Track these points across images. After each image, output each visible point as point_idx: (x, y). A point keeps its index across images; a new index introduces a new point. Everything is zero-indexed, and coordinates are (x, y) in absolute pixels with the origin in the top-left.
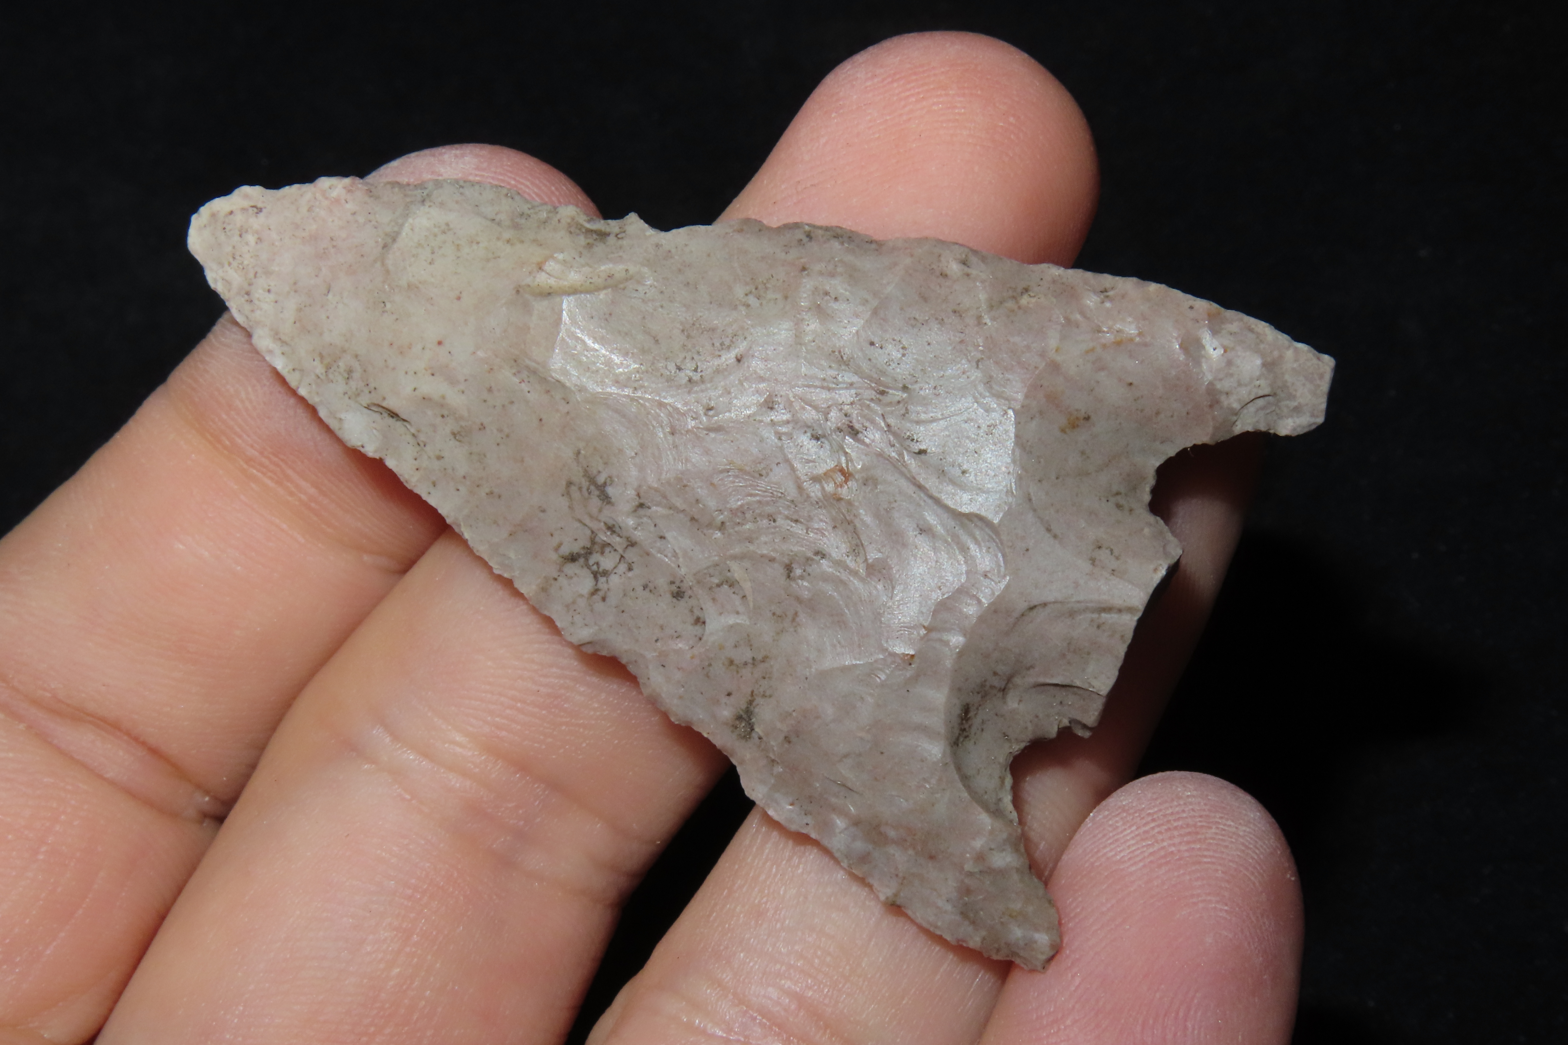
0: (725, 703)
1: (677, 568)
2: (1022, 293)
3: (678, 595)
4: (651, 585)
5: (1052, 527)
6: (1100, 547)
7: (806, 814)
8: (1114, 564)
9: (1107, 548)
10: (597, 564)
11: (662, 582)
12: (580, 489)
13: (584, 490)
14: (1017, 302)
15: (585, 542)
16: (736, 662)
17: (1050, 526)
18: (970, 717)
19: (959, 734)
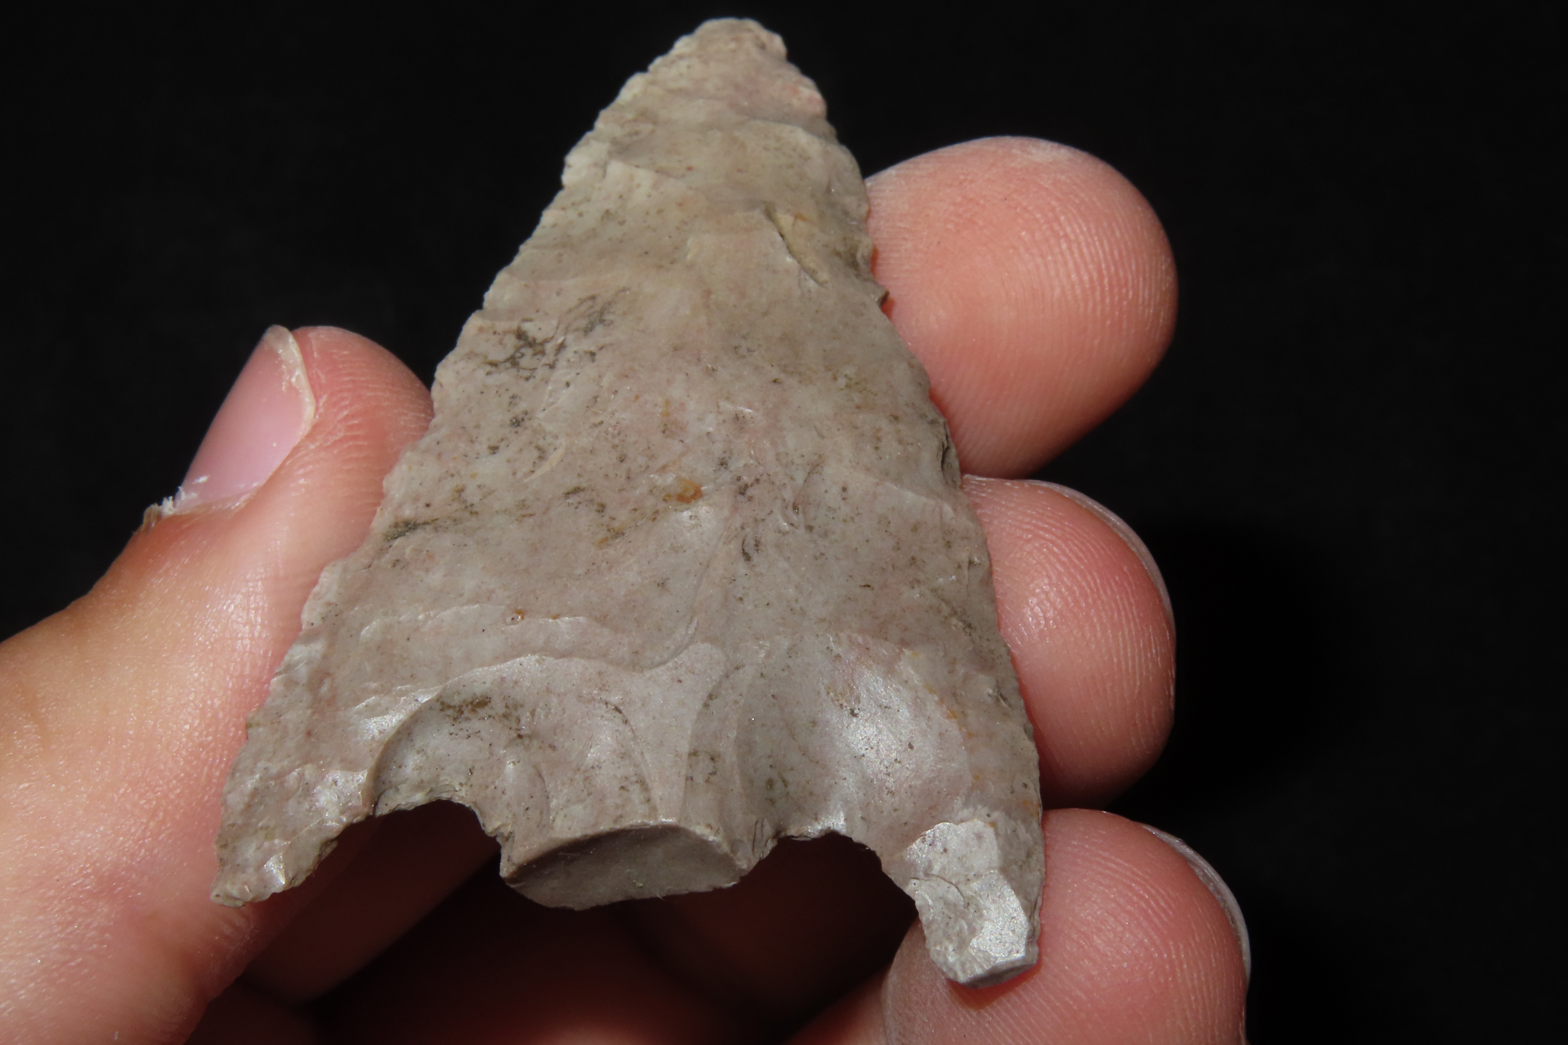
0: (418, 507)
1: (542, 409)
2: (964, 622)
3: (517, 423)
4: (517, 400)
5: (715, 701)
6: (712, 759)
7: (322, 618)
8: (700, 779)
9: (715, 767)
10: (523, 355)
11: (523, 406)
12: (592, 307)
13: (592, 310)
14: (951, 615)
15: (540, 336)
16: (463, 494)
17: (716, 698)
18: (477, 711)
19: (454, 707)
